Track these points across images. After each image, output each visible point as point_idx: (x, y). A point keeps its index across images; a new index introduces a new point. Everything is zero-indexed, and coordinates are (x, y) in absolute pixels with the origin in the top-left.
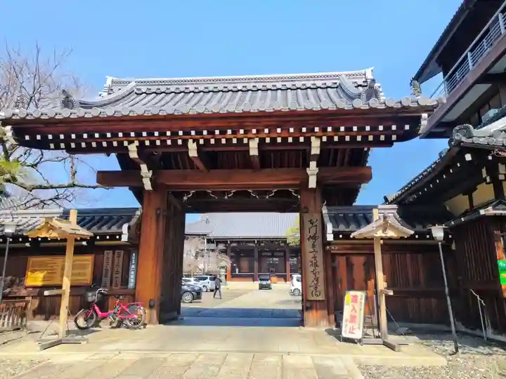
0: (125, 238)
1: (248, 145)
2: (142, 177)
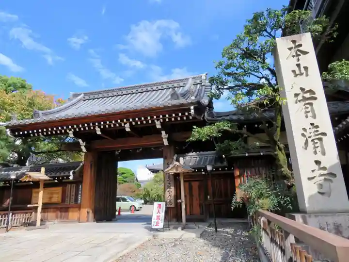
0: (71, 178)
1: (124, 126)
2: (81, 145)
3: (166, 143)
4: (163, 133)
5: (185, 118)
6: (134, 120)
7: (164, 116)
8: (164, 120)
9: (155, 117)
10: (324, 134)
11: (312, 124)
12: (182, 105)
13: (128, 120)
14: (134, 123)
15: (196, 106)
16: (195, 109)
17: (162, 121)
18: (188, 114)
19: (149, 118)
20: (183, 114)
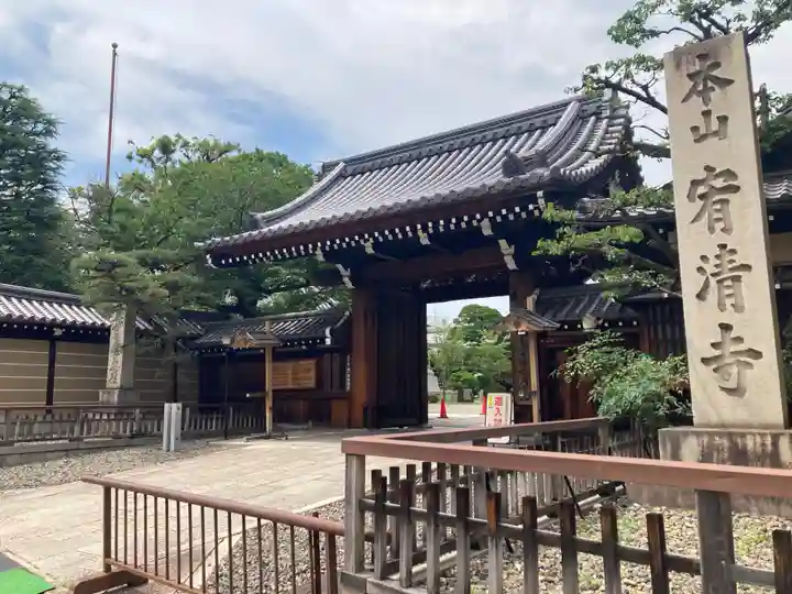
0: (328, 342)
2: (342, 276)
3: (511, 265)
4: (503, 243)
10: (747, 267)
11: (723, 247)
12: (521, 188)
18: (534, 207)
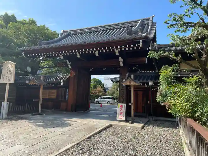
0: (62, 84)
3: (122, 65)
4: (120, 58)
5: (135, 48)
6: (101, 49)
7: (121, 47)
8: (121, 49)
9: (115, 47)
12: (134, 39)
13: (97, 49)
14: (101, 51)
15: (144, 40)
16: (143, 42)
17: (119, 50)
18: (138, 45)
19: (111, 48)
20: (134, 45)
